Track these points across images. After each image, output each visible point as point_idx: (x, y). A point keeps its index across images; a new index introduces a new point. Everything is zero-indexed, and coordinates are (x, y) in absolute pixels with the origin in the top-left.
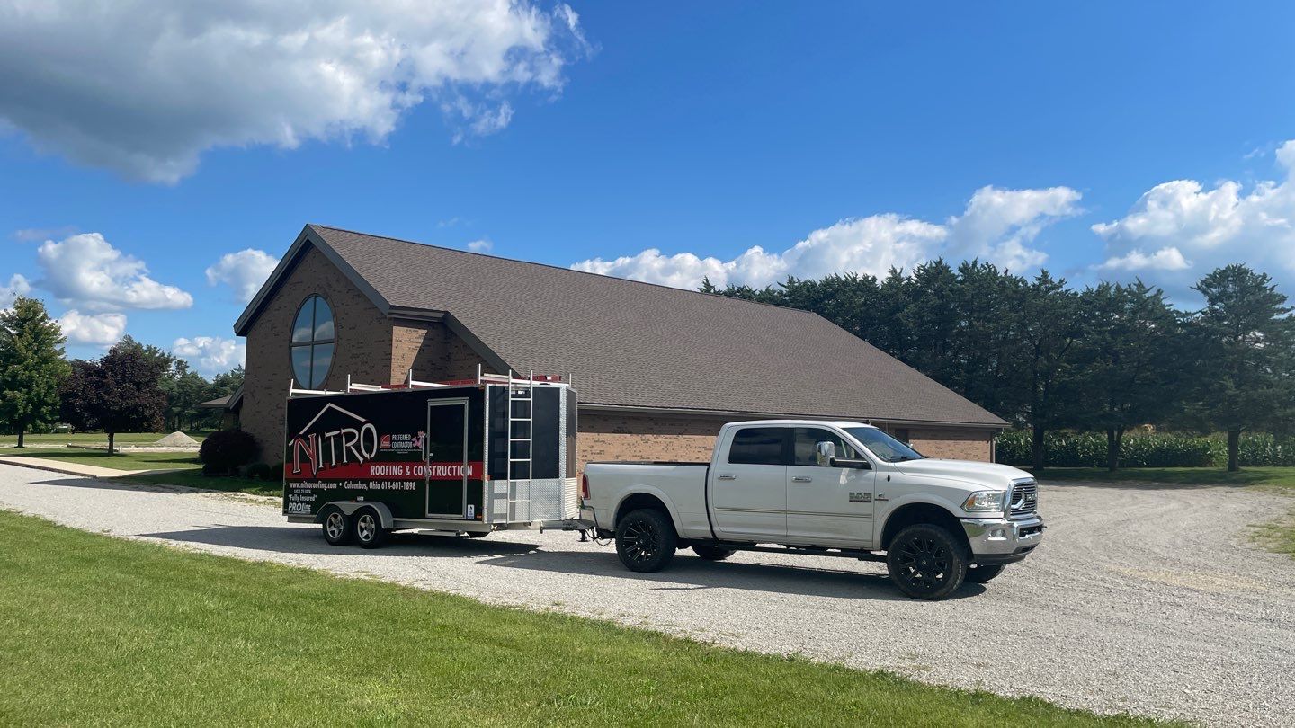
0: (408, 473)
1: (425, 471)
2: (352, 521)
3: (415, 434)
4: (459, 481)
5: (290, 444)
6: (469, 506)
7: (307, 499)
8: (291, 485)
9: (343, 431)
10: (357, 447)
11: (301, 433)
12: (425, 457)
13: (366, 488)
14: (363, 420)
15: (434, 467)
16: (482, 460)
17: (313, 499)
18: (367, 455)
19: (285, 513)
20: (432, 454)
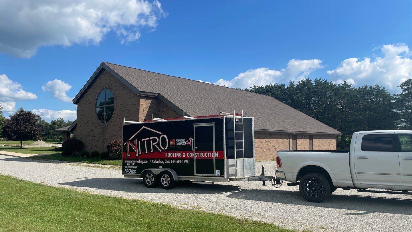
0: (184, 156)
1: (194, 155)
2: (158, 178)
3: (187, 139)
4: (212, 159)
5: (125, 144)
6: (217, 171)
7: (134, 167)
8: (125, 162)
9: (151, 138)
10: (158, 145)
11: (130, 139)
12: (193, 149)
13: (163, 163)
14: (161, 133)
15: (198, 153)
16: (223, 150)
17: (137, 167)
18: (163, 149)
19: (123, 173)
20: (196, 148)
